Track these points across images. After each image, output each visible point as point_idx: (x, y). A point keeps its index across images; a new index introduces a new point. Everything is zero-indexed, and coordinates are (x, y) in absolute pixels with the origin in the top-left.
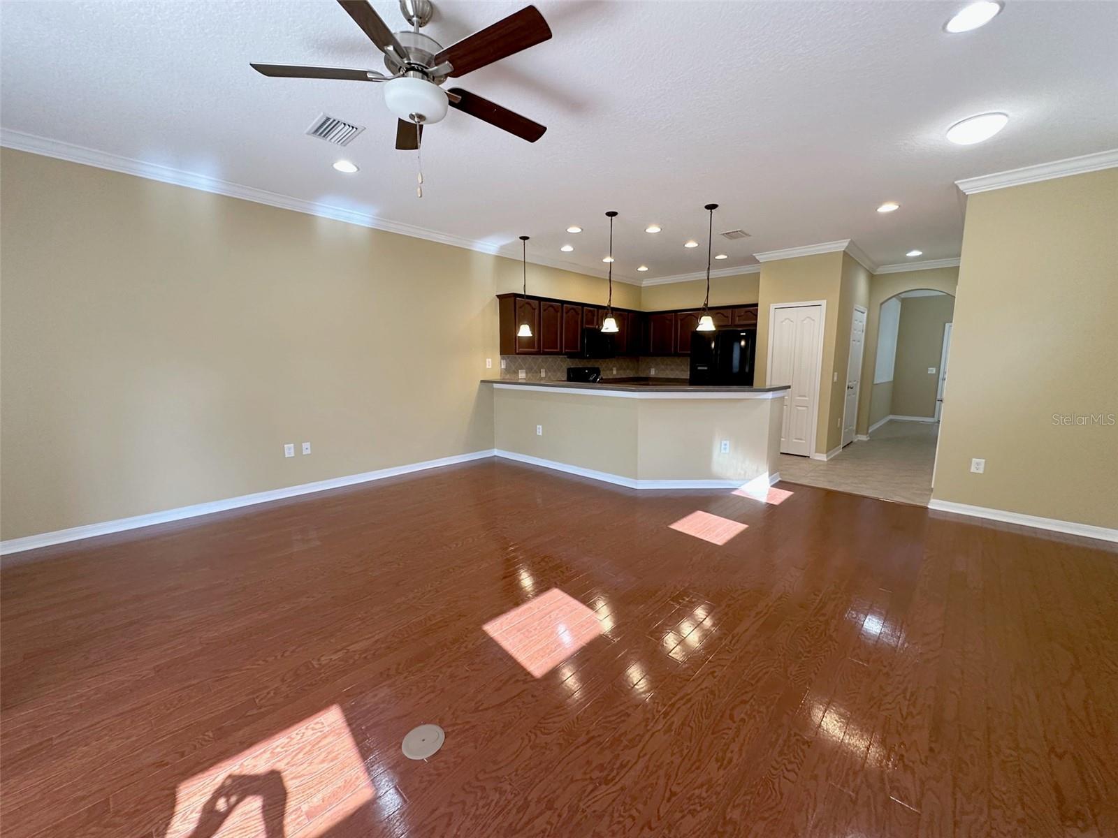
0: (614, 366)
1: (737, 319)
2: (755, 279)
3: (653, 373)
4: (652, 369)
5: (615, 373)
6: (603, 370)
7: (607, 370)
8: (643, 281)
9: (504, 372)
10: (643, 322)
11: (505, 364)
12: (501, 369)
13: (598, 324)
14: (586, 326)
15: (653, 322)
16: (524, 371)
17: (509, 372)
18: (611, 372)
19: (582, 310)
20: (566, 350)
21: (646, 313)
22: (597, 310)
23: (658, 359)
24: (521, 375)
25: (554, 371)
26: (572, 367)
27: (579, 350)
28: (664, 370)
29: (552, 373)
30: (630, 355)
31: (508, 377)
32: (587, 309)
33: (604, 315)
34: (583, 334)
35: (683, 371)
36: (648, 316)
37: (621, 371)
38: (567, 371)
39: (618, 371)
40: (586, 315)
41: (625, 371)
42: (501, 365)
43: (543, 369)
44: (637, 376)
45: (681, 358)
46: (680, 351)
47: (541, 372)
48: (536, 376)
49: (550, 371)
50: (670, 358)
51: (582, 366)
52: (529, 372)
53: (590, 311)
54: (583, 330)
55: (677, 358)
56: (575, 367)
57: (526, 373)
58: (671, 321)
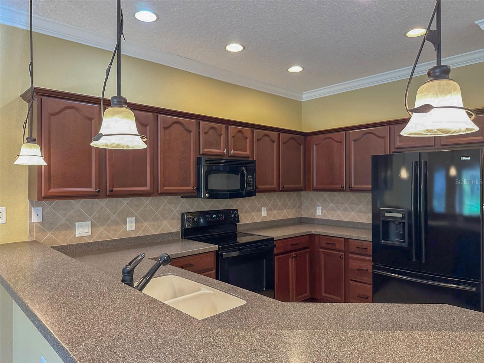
0: (264, 205)
3: (319, 213)
4: (318, 207)
5: (266, 215)
6: (246, 212)
7: (253, 212)
8: (303, 94)
9: (39, 228)
10: (302, 146)
11: (42, 214)
12: (30, 224)
13: (227, 147)
14: (206, 150)
15: (316, 145)
16: (89, 223)
17: (50, 229)
18: (259, 213)
19: (196, 125)
20: (165, 188)
21: (306, 133)
22: (226, 126)
23: (326, 194)
24: (81, 230)
25: (156, 219)
26: (192, 211)
27: (192, 187)
28: (334, 210)
29: (151, 222)
30: (284, 190)
31: (48, 237)
32: (206, 124)
33: (239, 134)
34: (199, 161)
35: (360, 212)
36: (309, 138)
37: (275, 212)
38: (181, 218)
39: (269, 212)
40: (204, 133)
41: (280, 211)
42: (31, 217)
43: (131, 218)
44: (299, 217)
45: (357, 194)
46: (354, 185)
47: (126, 224)
48: (115, 230)
49: (146, 220)
50: (342, 194)
51: (210, 208)
52: (100, 225)
53: (213, 128)
54: (200, 157)
55: (350, 194)
56: (196, 210)
57: (92, 228)
58: (341, 142)
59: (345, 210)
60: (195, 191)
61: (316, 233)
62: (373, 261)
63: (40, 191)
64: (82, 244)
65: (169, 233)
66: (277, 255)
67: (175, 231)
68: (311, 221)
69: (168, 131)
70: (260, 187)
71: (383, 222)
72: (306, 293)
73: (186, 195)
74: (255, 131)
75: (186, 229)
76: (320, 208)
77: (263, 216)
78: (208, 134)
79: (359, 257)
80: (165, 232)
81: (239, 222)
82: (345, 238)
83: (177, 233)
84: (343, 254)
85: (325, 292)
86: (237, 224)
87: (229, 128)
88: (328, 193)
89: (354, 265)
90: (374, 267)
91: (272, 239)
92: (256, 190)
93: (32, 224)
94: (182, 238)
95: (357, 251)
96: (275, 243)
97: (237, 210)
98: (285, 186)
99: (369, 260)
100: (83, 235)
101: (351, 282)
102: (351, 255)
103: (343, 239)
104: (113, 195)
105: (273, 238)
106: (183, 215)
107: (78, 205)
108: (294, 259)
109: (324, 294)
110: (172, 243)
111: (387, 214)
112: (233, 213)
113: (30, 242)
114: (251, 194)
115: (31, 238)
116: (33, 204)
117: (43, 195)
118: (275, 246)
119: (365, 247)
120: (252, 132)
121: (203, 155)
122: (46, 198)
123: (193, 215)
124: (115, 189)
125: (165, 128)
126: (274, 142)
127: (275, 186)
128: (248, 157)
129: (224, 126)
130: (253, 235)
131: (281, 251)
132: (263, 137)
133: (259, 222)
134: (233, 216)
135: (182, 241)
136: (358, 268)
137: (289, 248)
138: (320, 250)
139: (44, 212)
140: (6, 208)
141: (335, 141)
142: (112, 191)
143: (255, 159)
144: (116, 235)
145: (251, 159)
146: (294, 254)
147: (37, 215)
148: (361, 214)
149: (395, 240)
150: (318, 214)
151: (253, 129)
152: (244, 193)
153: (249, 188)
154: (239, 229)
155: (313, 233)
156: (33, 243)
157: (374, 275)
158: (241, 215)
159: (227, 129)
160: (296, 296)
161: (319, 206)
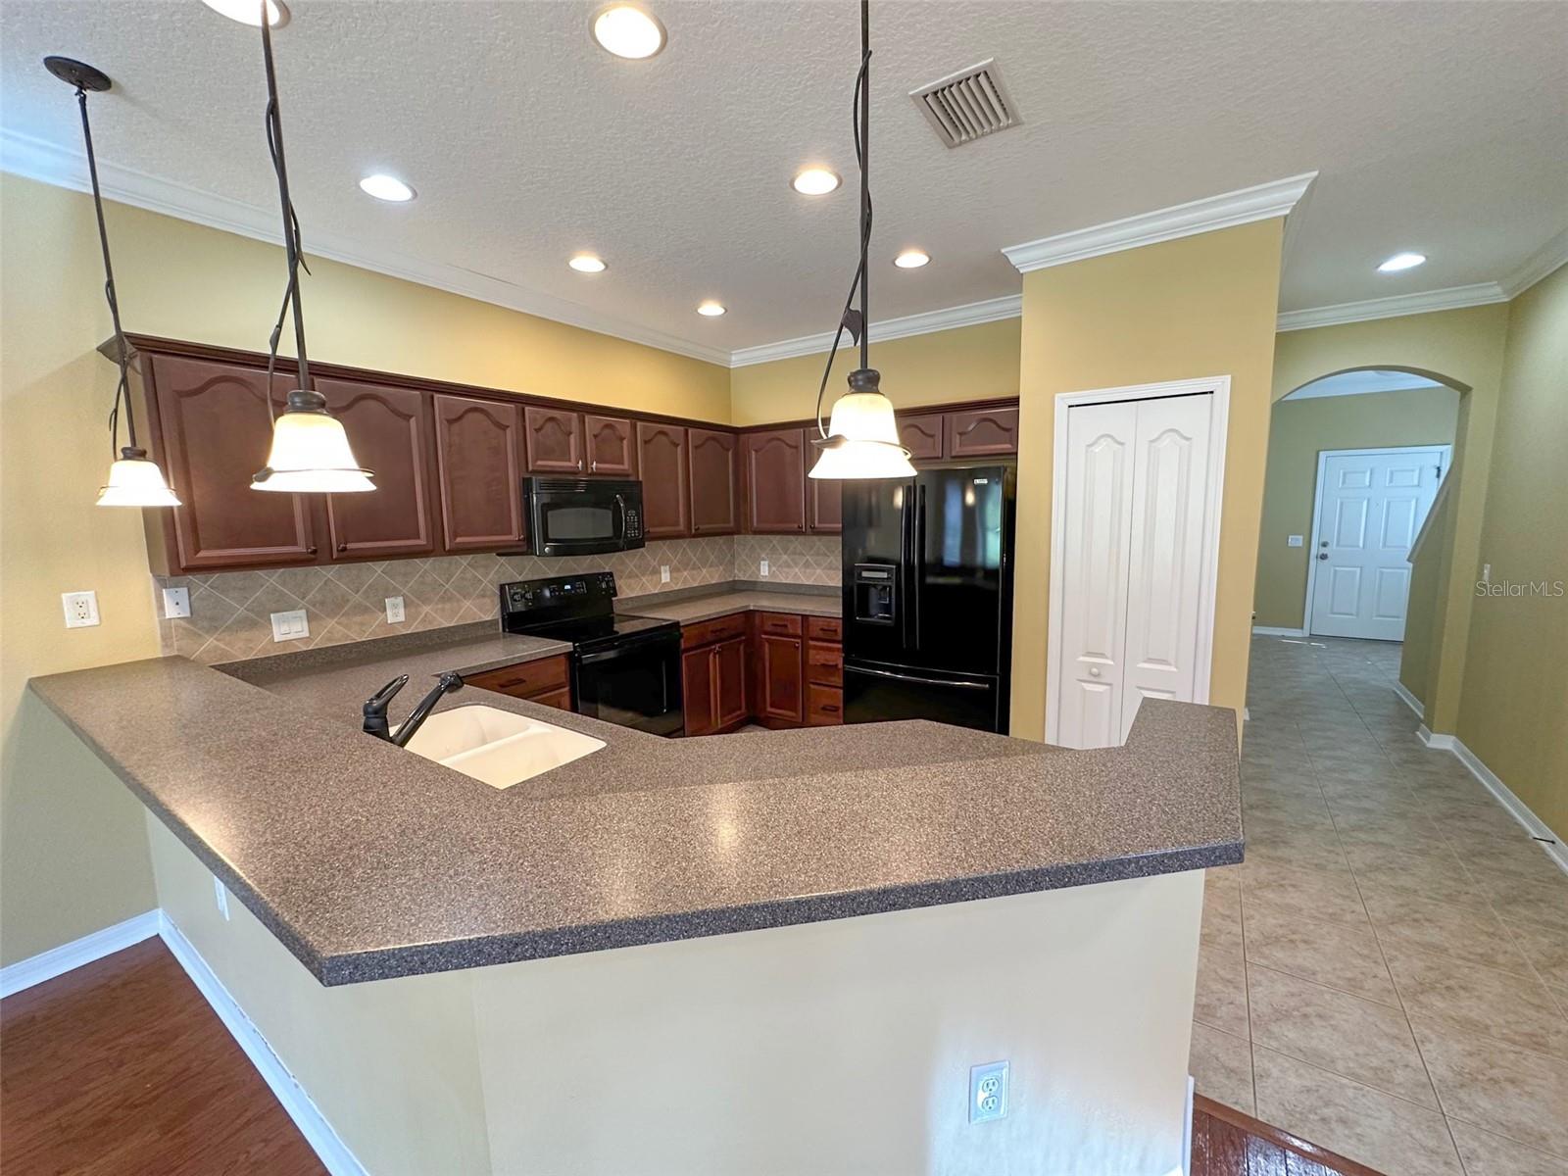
0: (662, 563)
1: (957, 439)
2: (1007, 337)
3: (765, 571)
4: (762, 562)
5: (668, 580)
6: (630, 577)
7: (643, 575)
8: (731, 354)
9: (185, 629)
10: (730, 453)
11: (188, 601)
12: (161, 622)
13: (583, 456)
14: (539, 463)
15: (756, 451)
16: (302, 613)
17: (212, 630)
18: (654, 578)
19: (517, 414)
20: (459, 540)
21: (738, 428)
22: (579, 417)
23: (775, 539)
24: (285, 628)
25: (446, 598)
26: (520, 579)
27: (515, 536)
28: (789, 566)
29: (437, 604)
30: (700, 534)
31: (210, 646)
32: (537, 413)
33: (607, 431)
34: (526, 486)
35: (831, 568)
36: (743, 437)
37: (685, 573)
38: (499, 593)
39: (675, 575)
40: (536, 430)
41: (695, 572)
42: (161, 607)
43: (393, 599)
44: (731, 579)
45: (825, 538)
46: (819, 522)
47: (385, 610)
48: (362, 624)
49: (426, 601)
50: (801, 538)
51: (558, 572)
52: (328, 616)
53: (552, 419)
54: (528, 476)
55: (815, 538)
56: (530, 578)
57: (308, 621)
58: (796, 447)
59: (807, 565)
60: (521, 543)
61: (756, 609)
62: (844, 650)
63: (174, 556)
64: (289, 656)
65: (477, 623)
66: (687, 650)
67: (489, 619)
68: (751, 587)
69: (456, 427)
70: (651, 530)
71: (859, 585)
72: (740, 709)
73: (505, 551)
74: (639, 424)
75: (511, 615)
76: (767, 563)
77: (663, 581)
78: (543, 432)
79: (825, 644)
80: (469, 622)
81: (615, 595)
82: (802, 615)
83: (493, 623)
84: (799, 641)
85: (772, 706)
86: (614, 599)
87: (587, 420)
88: (778, 537)
89: (817, 657)
90: (846, 661)
91: (676, 625)
92: (646, 536)
93: (166, 625)
94: (504, 631)
95: (821, 634)
96: (682, 630)
97: (611, 574)
98: (701, 527)
99: (838, 649)
100: (289, 637)
101: (812, 686)
102: (812, 643)
103: (800, 618)
104: (347, 557)
105: (678, 623)
106: (502, 587)
107: (272, 580)
108: (717, 656)
109: (769, 709)
110: (482, 642)
111: (865, 574)
112: (603, 580)
113: (165, 659)
114: (637, 544)
115: (167, 651)
116: (162, 583)
117: (183, 564)
118: (681, 635)
119: (834, 628)
120: (634, 427)
121: (534, 472)
122: (190, 570)
123: (523, 588)
124: (350, 546)
125: (450, 422)
126: (677, 445)
127: (682, 527)
128: (628, 476)
129: (575, 415)
130: (642, 618)
131: (693, 643)
132: (656, 434)
133: (656, 594)
134: (604, 586)
135: (504, 637)
136: (822, 662)
137: (710, 637)
138: (763, 636)
139: (193, 597)
140: (96, 593)
141: (787, 444)
142: (345, 549)
143: (640, 479)
144: (364, 632)
145: (632, 479)
146: (717, 647)
147: (177, 604)
148: (832, 572)
149: (878, 616)
150: (762, 574)
151: (634, 421)
152: (621, 542)
153: (632, 533)
154: (617, 609)
155: (752, 608)
156: (174, 662)
157: (846, 674)
158: (619, 583)
159: (582, 422)
160: (722, 716)
161: (764, 560)
